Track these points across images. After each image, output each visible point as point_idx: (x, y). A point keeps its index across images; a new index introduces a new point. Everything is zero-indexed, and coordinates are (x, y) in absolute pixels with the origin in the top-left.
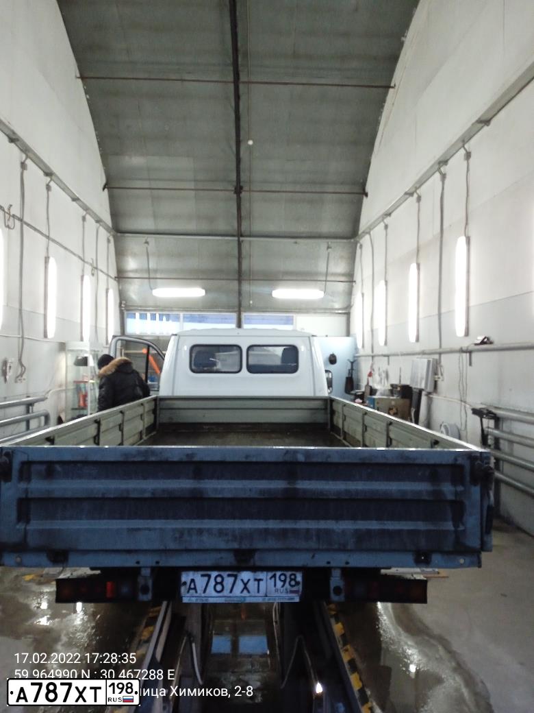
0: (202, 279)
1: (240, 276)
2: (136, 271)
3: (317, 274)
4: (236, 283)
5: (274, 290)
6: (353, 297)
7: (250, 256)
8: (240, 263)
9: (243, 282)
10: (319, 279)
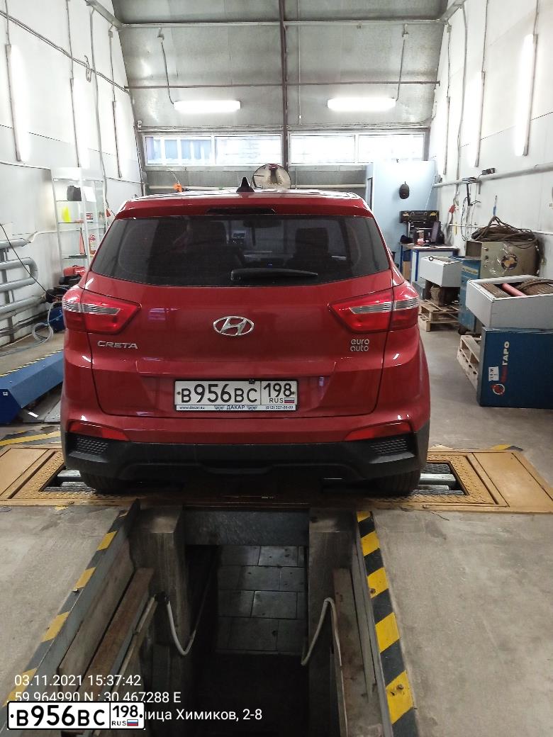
0: (235, 86)
1: (285, 79)
2: (151, 78)
3: (388, 73)
4: (279, 90)
5: (330, 99)
6: (435, 104)
7: (298, 48)
8: (284, 61)
9: (289, 87)
10: (389, 81)
